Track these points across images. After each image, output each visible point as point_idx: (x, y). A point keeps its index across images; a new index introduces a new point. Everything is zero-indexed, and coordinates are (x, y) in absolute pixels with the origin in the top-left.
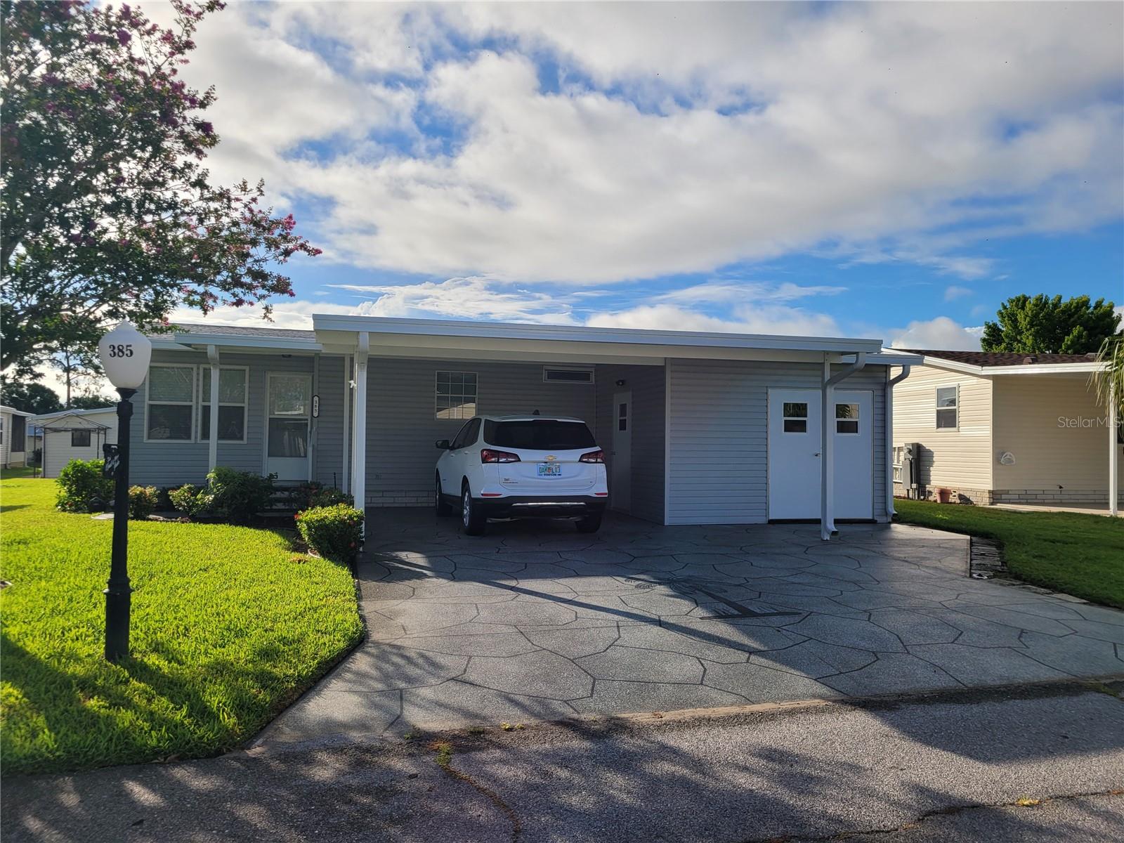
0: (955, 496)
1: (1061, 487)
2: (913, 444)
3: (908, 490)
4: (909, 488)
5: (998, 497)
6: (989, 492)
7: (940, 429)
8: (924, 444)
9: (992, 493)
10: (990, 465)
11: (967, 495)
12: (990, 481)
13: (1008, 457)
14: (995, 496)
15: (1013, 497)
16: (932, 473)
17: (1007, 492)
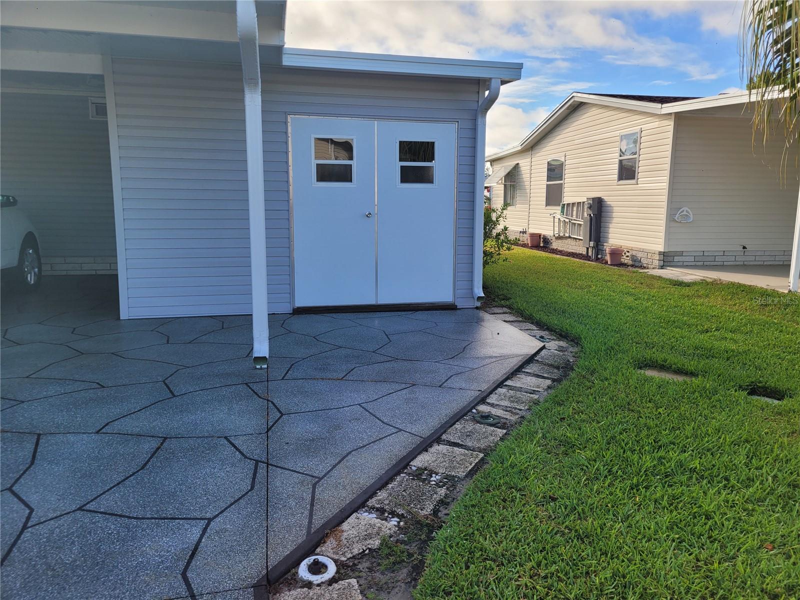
0: (628, 256)
1: (744, 248)
2: (594, 199)
3: (588, 249)
4: (588, 247)
5: (670, 259)
6: (660, 253)
7: (622, 182)
8: (606, 198)
9: (663, 254)
10: (663, 223)
11: (639, 255)
12: (662, 241)
13: (685, 213)
14: (667, 259)
15: (687, 259)
16: (611, 230)
17: (681, 254)
